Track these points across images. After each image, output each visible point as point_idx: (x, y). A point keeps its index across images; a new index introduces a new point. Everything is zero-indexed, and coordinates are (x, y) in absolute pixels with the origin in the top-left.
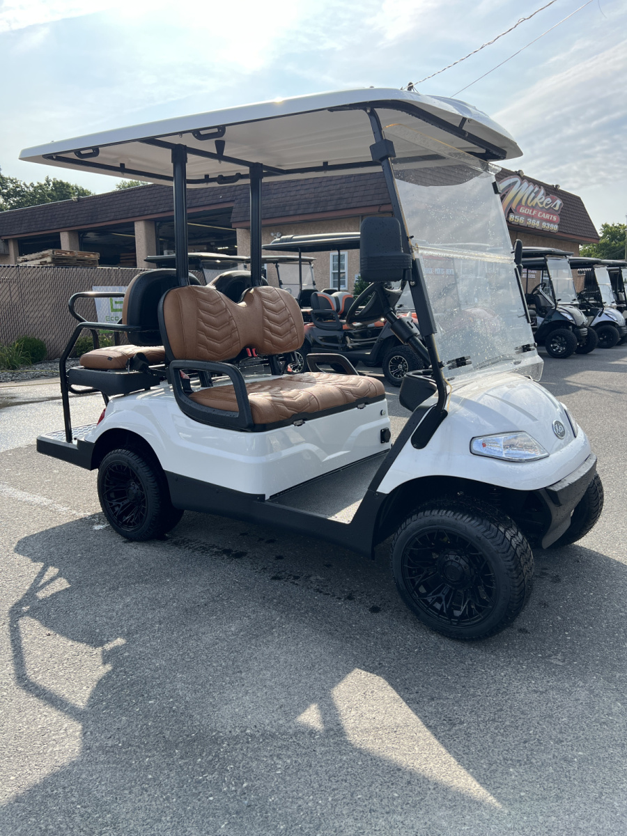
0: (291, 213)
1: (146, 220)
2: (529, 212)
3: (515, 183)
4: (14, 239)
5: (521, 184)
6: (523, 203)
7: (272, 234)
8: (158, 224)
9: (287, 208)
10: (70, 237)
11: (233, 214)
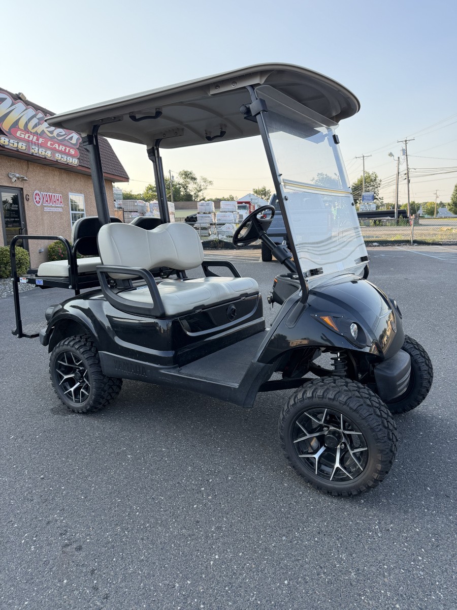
2: (33, 138)
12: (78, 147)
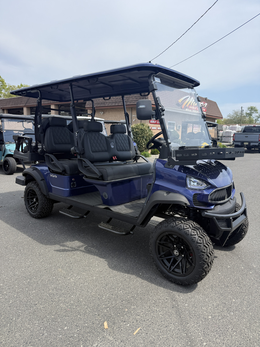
0: (107, 105)
1: (55, 105)
2: (194, 108)
3: (188, 97)
4: (6, 109)
5: (190, 98)
6: (191, 105)
7: (100, 112)
8: (59, 106)
9: (105, 104)
10: (27, 109)
11: (86, 105)
12: (207, 108)
